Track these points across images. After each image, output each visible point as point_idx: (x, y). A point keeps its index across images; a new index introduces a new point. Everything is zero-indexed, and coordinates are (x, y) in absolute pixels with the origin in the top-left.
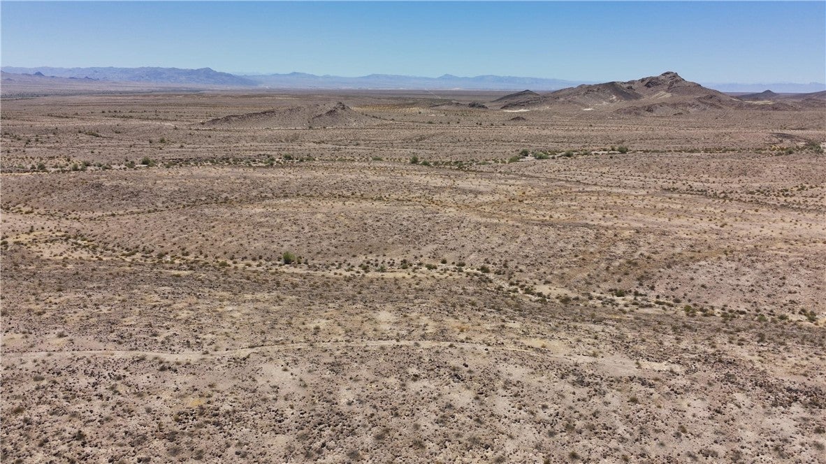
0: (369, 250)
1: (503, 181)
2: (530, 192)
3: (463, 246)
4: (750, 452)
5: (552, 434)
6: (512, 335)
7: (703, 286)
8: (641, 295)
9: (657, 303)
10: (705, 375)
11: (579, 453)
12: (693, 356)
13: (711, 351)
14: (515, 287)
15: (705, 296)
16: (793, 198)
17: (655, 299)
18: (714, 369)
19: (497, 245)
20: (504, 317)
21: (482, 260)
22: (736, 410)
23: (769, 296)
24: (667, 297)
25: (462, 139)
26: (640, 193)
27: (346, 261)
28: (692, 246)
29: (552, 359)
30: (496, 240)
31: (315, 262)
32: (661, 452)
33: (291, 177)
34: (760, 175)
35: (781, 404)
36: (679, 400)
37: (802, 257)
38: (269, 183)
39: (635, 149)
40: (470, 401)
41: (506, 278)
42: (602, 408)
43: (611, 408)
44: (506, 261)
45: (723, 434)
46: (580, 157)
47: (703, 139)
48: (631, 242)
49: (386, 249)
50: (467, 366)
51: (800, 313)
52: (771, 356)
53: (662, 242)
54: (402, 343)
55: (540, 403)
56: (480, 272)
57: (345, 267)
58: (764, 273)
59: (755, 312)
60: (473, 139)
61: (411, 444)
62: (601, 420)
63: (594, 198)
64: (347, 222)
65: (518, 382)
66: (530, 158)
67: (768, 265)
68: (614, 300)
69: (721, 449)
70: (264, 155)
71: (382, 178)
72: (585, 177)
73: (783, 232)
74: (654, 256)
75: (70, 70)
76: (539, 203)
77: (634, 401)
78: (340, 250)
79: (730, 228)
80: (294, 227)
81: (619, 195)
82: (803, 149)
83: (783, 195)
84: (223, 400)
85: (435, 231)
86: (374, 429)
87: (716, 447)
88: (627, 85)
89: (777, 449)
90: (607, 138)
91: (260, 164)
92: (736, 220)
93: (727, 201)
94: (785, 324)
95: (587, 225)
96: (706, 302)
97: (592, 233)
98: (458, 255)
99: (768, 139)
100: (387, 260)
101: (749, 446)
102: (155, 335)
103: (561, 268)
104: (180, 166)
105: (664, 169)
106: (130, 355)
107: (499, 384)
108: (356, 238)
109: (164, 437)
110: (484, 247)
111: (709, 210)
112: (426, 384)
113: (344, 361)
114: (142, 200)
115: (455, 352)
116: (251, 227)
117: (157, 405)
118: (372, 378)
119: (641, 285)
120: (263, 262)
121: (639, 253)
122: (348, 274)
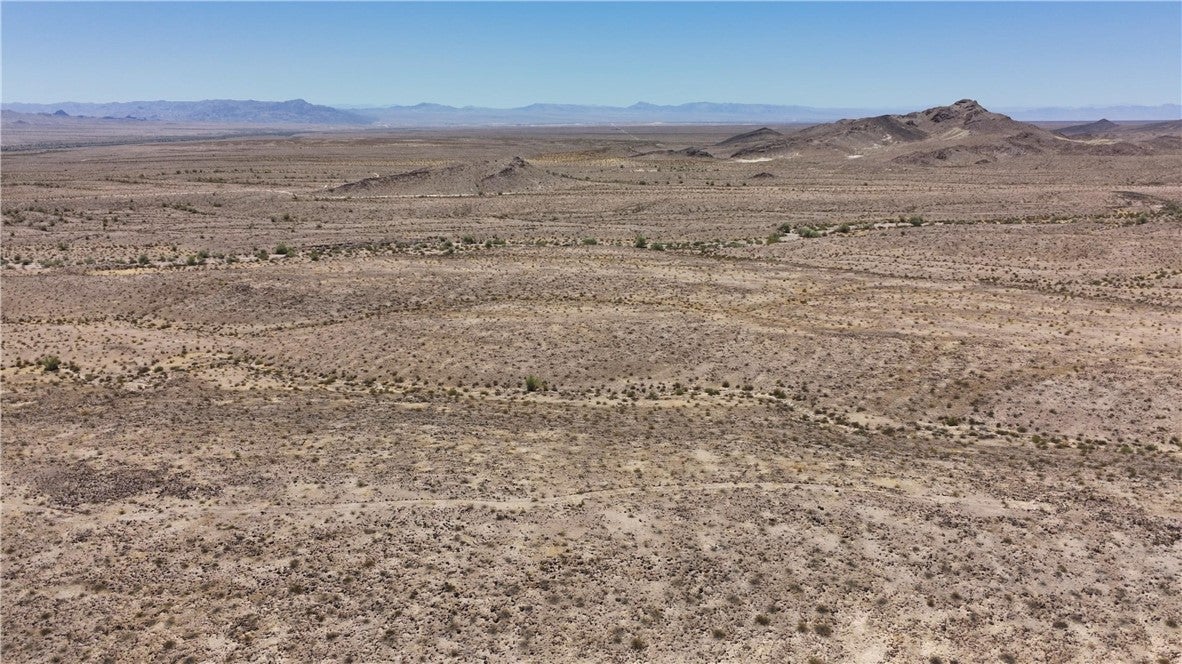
0: (629, 372)
1: (772, 274)
2: (812, 289)
3: (747, 365)
4: (1134, 590)
5: (929, 576)
6: (857, 475)
7: (1052, 411)
8: (978, 423)
9: (998, 432)
10: (1078, 513)
11: (960, 594)
12: (1062, 494)
13: (1080, 488)
14: (822, 416)
15: (1055, 423)
16: (1152, 290)
17: (995, 428)
18: (1087, 507)
19: (789, 363)
20: (838, 454)
21: (774, 382)
22: (1116, 549)
23: (1132, 422)
24: (1010, 425)
25: (694, 209)
26: (955, 288)
27: (603, 386)
28: (1032, 361)
29: (911, 500)
30: (787, 356)
31: (565, 387)
32: (1044, 591)
33: (494, 272)
34: (1106, 256)
35: (1163, 543)
36: (1054, 540)
37: (1170, 373)
38: (467, 282)
39: (931, 220)
40: (837, 545)
41: (809, 405)
42: (977, 550)
43: (984, 549)
44: (805, 383)
45: (1105, 573)
46: (860, 233)
47: (1022, 202)
48: (957, 357)
49: (649, 370)
50: (822, 509)
51: (1171, 442)
52: (1147, 493)
53: (995, 357)
54: (741, 485)
55: (910, 547)
56: (773, 397)
57: (604, 393)
58: (1125, 394)
59: (1117, 442)
60: (709, 207)
61: (788, 588)
62: (977, 561)
63: (897, 296)
64: (591, 335)
65: (882, 524)
66: (792, 236)
67: (1129, 384)
68: (946, 431)
69: (1104, 588)
70: (436, 238)
71: (612, 272)
72: (874, 264)
73: (1144, 340)
74: (988, 374)
75: (103, 106)
76: (827, 304)
77: (1008, 541)
78: (592, 372)
79: (1077, 336)
80: (527, 342)
81: (928, 291)
82: (1159, 214)
83: (1138, 285)
84: (581, 549)
85: (706, 345)
86: (747, 574)
87: (1099, 586)
88: (907, 120)
89: (1162, 586)
90: (892, 203)
91: (435, 251)
92: (1084, 325)
93: (1069, 298)
94: (1155, 456)
95: (897, 335)
96: (1057, 431)
97: (907, 345)
98: (743, 376)
99: (1110, 201)
100: (656, 384)
101: (1133, 584)
102: (465, 482)
103: (874, 391)
104: (331, 256)
105: (978, 250)
106: (453, 504)
107: (863, 527)
108: (608, 355)
109: (537, 586)
110: (773, 364)
111: (1047, 311)
112: (786, 528)
113: (688, 506)
114: (310, 308)
115: (803, 494)
116: (473, 344)
117: (514, 554)
118: (727, 523)
119: (976, 411)
120: (502, 390)
121: (968, 370)
122: (614, 402)
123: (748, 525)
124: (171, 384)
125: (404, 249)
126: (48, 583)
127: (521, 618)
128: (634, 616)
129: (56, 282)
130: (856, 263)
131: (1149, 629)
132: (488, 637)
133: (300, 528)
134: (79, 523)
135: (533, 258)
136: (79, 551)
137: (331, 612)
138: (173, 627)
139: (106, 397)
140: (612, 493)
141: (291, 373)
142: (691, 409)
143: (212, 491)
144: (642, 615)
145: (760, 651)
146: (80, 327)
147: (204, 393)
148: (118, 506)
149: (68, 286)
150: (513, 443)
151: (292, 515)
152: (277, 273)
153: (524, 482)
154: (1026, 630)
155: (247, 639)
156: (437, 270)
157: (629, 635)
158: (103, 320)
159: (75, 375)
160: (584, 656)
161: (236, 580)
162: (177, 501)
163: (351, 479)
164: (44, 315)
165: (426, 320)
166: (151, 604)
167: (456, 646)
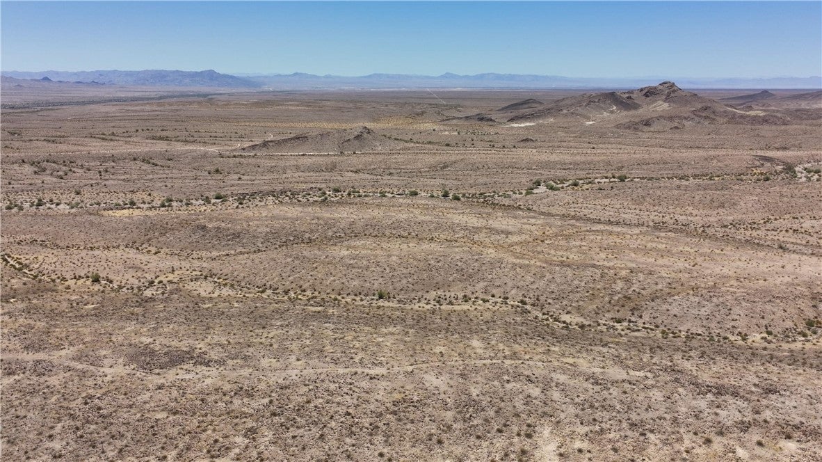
0: (437, 287)
1: (525, 221)
2: (550, 232)
3: (506, 284)
4: (682, 417)
5: (583, 410)
6: (555, 356)
7: (675, 315)
8: (633, 322)
9: (643, 328)
10: (664, 378)
11: (597, 419)
12: (658, 368)
13: (670, 364)
14: (547, 316)
15: (675, 323)
16: (758, 232)
17: (642, 325)
18: (669, 375)
19: (530, 283)
20: (548, 343)
21: (521, 294)
22: (678, 397)
23: (719, 322)
24: (651, 323)
26: (635, 232)
27: (422, 296)
28: (669, 284)
29: (580, 370)
30: (529, 279)
31: (400, 297)
32: (638, 418)
33: (355, 217)
34: (736, 207)
35: (702, 394)
36: (648, 392)
37: (745, 293)
38: (339, 224)
39: (632, 176)
40: (539, 393)
41: (539, 309)
42: (609, 397)
43: (612, 396)
44: (538, 296)
45: (670, 409)
46: (585, 186)
47: (693, 163)
48: (627, 280)
49: (449, 286)
50: (534, 374)
51: (737, 335)
52: (704, 367)
53: (649, 280)
54: (494, 361)
55: (576, 394)
56: (520, 305)
57: (423, 301)
58: (717, 306)
59: (708, 334)
60: (490, 166)
61: (513, 415)
62: (608, 402)
63: (599, 238)
64: (415, 263)
65: (563, 383)
66: (542, 189)
67: (721, 299)
68: (614, 326)
70: (316, 188)
71: (428, 218)
72: (590, 211)
73: (737, 270)
74: (643, 292)
75: (75, 74)
76: (556, 243)
77: (625, 392)
78: (416, 287)
79: (699, 268)
80: (378, 268)
81: (618, 234)
82: (780, 173)
83: (751, 228)
84: (413, 395)
85: (482, 271)
86: (494, 408)
87: (666, 415)
88: (627, 95)
89: (696, 416)
90: (609, 163)
91: (316, 198)
92: (705, 260)
94: (726, 343)
95: (594, 266)
96: (676, 327)
97: (599, 272)
98: (503, 291)
99: (750, 162)
100: (453, 295)
101: (682, 414)
102: (352, 358)
103: (577, 301)
104: (250, 201)
105: (657, 201)
106: (347, 371)
107: (553, 384)
108: (425, 276)
109: (391, 413)
110: (521, 284)
111: (686, 250)
112: (515, 384)
113: (466, 372)
114: (244, 241)
115: (525, 366)
116: (345, 268)
117: (379, 397)
118: (485, 382)
119: (633, 314)
120: (364, 298)
121: (632, 289)
122: (428, 307)
123: (496, 383)
124: (171, 293)
125: (296, 196)
126: (149, 411)
127: (384, 429)
128: (438, 428)
129: (83, 220)
130: (579, 210)
131: (684, 436)
132: (369, 438)
133: (271, 383)
134: (156, 380)
135: (378, 206)
136: (160, 395)
137: (292, 425)
138: (216, 433)
139: (137, 302)
140: (428, 365)
141: (239, 285)
142: (472, 311)
143: (221, 363)
144: (442, 427)
145: (498, 445)
146: (105, 252)
147: (193, 299)
148: (174, 371)
149: (92, 224)
150: (375, 335)
151: (265, 376)
152: (221, 217)
153: (382, 358)
154: (626, 436)
155: (254, 438)
156: (319, 215)
157: (436, 437)
158: (118, 247)
159: (111, 285)
160: (415, 447)
161: (243, 410)
162: (204, 368)
163: (292, 356)
164: (81, 244)
165: (317, 252)
166: (203, 421)
167: (354, 442)
